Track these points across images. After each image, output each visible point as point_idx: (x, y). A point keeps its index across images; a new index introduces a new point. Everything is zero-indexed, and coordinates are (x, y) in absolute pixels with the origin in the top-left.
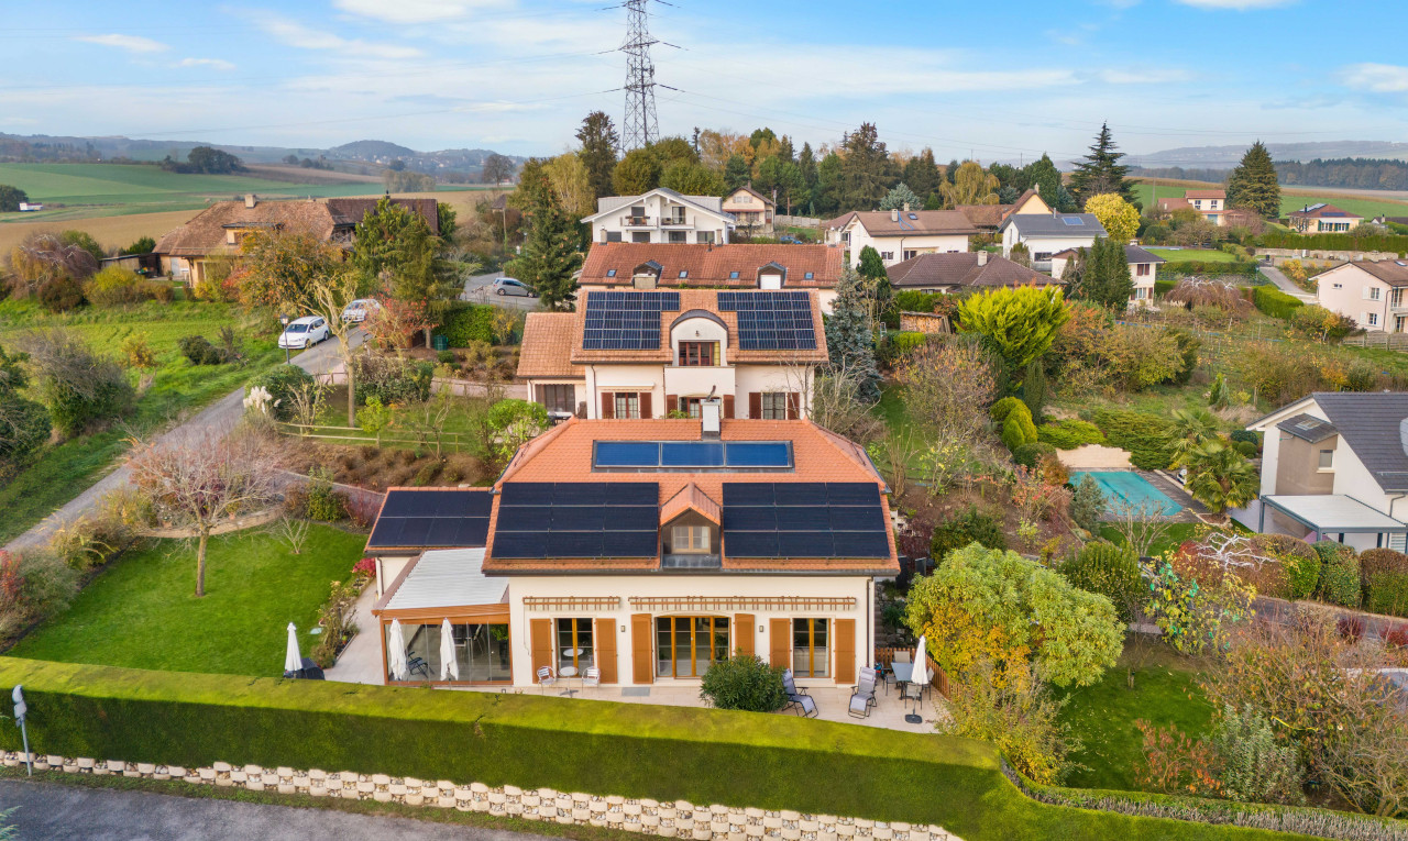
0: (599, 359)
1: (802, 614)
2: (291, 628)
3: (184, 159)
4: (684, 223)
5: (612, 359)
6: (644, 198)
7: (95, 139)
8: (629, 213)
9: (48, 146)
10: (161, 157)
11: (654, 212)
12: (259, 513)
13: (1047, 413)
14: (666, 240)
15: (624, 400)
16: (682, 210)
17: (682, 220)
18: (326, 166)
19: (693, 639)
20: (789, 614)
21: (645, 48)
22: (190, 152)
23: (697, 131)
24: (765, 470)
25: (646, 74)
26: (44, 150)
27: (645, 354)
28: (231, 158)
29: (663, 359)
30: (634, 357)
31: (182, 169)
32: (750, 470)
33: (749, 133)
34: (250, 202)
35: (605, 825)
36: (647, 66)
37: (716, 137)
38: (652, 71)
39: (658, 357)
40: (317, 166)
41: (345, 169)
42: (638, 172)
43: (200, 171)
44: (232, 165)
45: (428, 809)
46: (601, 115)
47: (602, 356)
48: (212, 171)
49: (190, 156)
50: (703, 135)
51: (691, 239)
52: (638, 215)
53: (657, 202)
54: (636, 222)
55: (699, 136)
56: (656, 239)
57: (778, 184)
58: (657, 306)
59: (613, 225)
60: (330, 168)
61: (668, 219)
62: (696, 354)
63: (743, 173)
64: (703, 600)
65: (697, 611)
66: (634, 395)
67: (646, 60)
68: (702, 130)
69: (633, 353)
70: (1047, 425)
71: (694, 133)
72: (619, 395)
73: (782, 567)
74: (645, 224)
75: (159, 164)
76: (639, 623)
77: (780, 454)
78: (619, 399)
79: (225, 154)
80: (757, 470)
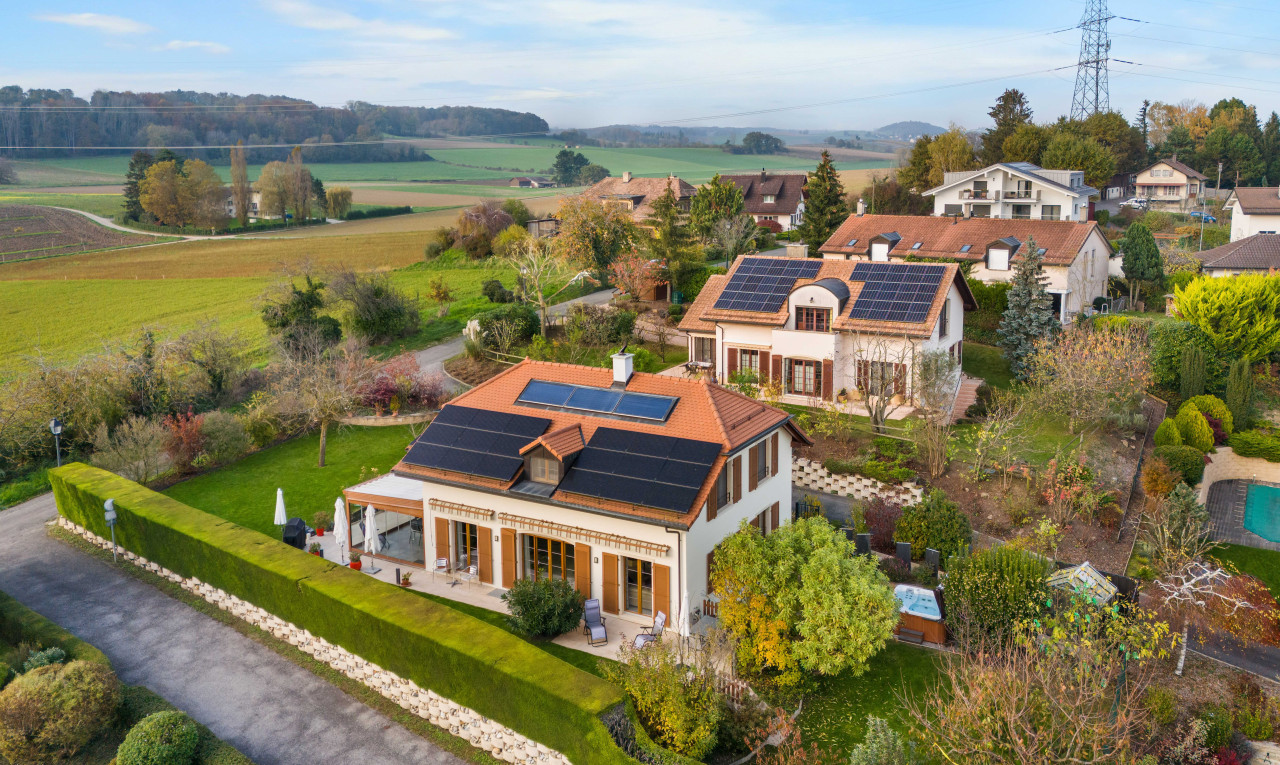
0: (722, 318)
1: (632, 554)
2: (279, 492)
3: (739, 142)
4: (1030, 197)
5: (732, 319)
6: (985, 173)
7: (684, 128)
8: (971, 187)
9: (653, 135)
10: (722, 141)
11: (995, 185)
12: (417, 414)
13: (1269, 418)
14: (1009, 214)
15: (748, 357)
16: (1028, 185)
17: (1028, 194)
18: (856, 145)
19: (549, 558)
20: (621, 552)
21: (1103, 23)
22: (745, 136)
23: (1147, 104)
24: (643, 421)
25: (1102, 49)
26: (649, 138)
27: (763, 316)
28: (776, 141)
29: (775, 322)
30: (751, 318)
31: (737, 151)
32: (631, 419)
33: (1210, 104)
34: (626, 178)
35: (371, 687)
36: (1103, 41)
37: (1170, 109)
38: (1108, 45)
39: (772, 319)
40: (849, 145)
41: (874, 148)
42: (1024, 148)
43: (750, 152)
44: (776, 147)
45: (283, 641)
46: (1015, 92)
47: (725, 316)
48: (760, 152)
49: (745, 140)
50: (1154, 107)
51: (1036, 214)
52: (980, 189)
53: (1000, 178)
54: (976, 195)
55: (1148, 108)
56: (996, 212)
57: (1225, 157)
58: (795, 273)
59: (953, 199)
60: (859, 147)
61: (1013, 193)
62: (812, 319)
63: (1186, 145)
64: (560, 528)
65: (554, 535)
66: (754, 353)
67: (1103, 36)
68: (1152, 103)
69: (753, 314)
70: (1254, 432)
71: (1142, 105)
72: (744, 352)
73: (597, 506)
74: (985, 198)
75: (721, 147)
76: (508, 536)
77: (667, 408)
78: (744, 356)
79: (771, 137)
80: (635, 419)
